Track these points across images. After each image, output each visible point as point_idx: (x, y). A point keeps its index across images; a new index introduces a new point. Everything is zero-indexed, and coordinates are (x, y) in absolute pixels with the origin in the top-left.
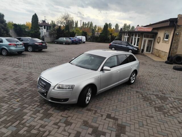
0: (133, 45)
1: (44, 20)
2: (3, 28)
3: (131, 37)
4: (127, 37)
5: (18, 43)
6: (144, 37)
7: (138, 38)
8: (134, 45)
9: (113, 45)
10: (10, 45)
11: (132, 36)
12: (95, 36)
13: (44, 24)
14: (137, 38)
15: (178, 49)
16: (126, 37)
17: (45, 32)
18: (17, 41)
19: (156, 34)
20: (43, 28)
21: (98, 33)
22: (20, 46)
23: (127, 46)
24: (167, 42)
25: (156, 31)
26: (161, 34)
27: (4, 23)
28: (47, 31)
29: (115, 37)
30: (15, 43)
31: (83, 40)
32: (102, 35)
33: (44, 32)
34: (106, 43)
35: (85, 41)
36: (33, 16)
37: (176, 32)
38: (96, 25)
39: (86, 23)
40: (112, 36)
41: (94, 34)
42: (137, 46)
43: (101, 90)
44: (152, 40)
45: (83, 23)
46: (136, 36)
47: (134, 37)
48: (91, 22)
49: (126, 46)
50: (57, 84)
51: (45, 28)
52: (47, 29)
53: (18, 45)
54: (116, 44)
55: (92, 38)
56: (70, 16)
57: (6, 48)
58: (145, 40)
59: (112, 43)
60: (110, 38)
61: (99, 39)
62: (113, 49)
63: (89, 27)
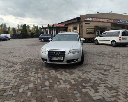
6: (60, 30)
11: (52, 31)
15: (83, 34)
16: (48, 32)
19: (67, 28)
24: (76, 32)
25: (66, 26)
26: (71, 28)
29: (34, 33)
31: (8, 37)
32: (23, 32)
35: (10, 38)
37: (81, 25)
41: (16, 32)
47: (54, 31)
48: (5, 25)
50: (70, 50)
54: (44, 36)
55: (14, 36)
59: (41, 36)
61: (21, 36)
62: (42, 40)
63: (3, 28)
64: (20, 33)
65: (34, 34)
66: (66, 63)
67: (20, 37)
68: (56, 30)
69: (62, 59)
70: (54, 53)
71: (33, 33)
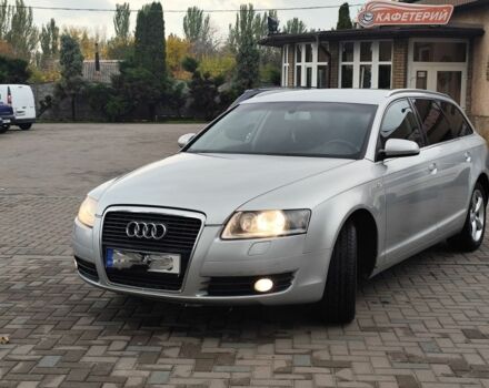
3: (342, 63)
4: (314, 64)
6: (416, 59)
7: (380, 67)
11: (344, 60)
12: (83, 83)
14: (375, 64)
16: (309, 70)
21: (98, 67)
25: (469, 22)
31: (16, 106)
34: (162, 120)
35: (30, 113)
38: (53, 23)
40: (197, 75)
41: (79, 69)
44: (459, 74)
46: (366, 56)
47: (356, 64)
50: (235, 212)
55: (64, 96)
58: (422, 75)
60: (186, 90)
61: (118, 98)
63: (8, 36)
64: (114, 78)
65: (220, 89)
66: (199, 297)
67: (109, 105)
68: (375, 56)
69: (176, 270)
70: (132, 228)
71: (214, 74)
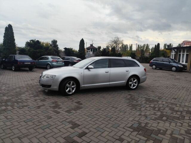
0: (181, 62)
1: (91, 44)
2: (55, 51)
3: (179, 53)
5: (59, 60)
7: (187, 54)
8: (183, 62)
9: (153, 62)
10: (53, 61)
13: (91, 48)
14: (185, 54)
16: (173, 55)
17: (92, 54)
18: (59, 59)
20: (90, 51)
22: (61, 62)
23: (170, 62)
27: (56, 47)
28: (93, 53)
30: (57, 60)
33: (90, 54)
36: (81, 41)
39: (142, 46)
41: (144, 55)
42: (185, 63)
43: (85, 85)
45: (139, 46)
46: (184, 52)
47: (182, 53)
48: (147, 45)
49: (168, 63)
51: (91, 51)
52: (94, 52)
53: (59, 61)
54: (156, 61)
55: (141, 59)
56: (120, 40)
57: (50, 63)
62: (154, 66)
68: (186, 52)
